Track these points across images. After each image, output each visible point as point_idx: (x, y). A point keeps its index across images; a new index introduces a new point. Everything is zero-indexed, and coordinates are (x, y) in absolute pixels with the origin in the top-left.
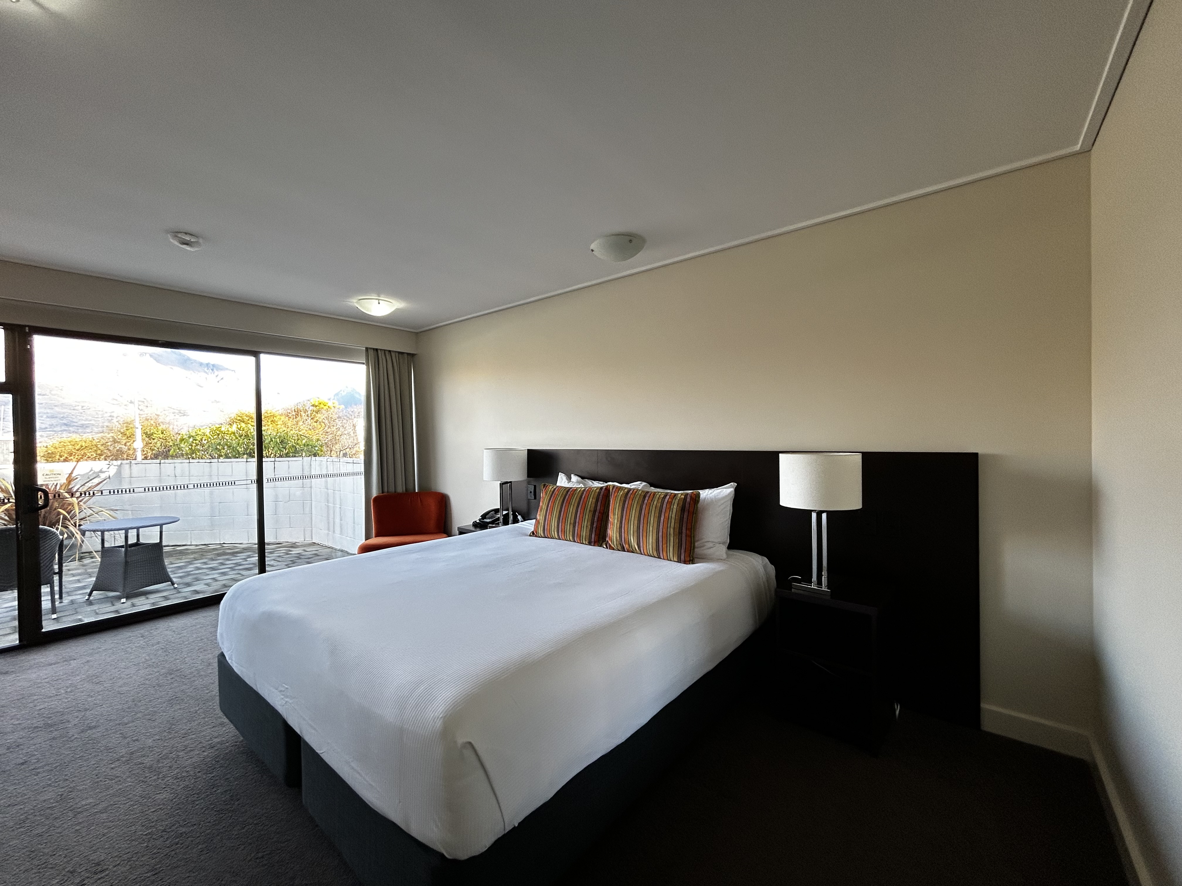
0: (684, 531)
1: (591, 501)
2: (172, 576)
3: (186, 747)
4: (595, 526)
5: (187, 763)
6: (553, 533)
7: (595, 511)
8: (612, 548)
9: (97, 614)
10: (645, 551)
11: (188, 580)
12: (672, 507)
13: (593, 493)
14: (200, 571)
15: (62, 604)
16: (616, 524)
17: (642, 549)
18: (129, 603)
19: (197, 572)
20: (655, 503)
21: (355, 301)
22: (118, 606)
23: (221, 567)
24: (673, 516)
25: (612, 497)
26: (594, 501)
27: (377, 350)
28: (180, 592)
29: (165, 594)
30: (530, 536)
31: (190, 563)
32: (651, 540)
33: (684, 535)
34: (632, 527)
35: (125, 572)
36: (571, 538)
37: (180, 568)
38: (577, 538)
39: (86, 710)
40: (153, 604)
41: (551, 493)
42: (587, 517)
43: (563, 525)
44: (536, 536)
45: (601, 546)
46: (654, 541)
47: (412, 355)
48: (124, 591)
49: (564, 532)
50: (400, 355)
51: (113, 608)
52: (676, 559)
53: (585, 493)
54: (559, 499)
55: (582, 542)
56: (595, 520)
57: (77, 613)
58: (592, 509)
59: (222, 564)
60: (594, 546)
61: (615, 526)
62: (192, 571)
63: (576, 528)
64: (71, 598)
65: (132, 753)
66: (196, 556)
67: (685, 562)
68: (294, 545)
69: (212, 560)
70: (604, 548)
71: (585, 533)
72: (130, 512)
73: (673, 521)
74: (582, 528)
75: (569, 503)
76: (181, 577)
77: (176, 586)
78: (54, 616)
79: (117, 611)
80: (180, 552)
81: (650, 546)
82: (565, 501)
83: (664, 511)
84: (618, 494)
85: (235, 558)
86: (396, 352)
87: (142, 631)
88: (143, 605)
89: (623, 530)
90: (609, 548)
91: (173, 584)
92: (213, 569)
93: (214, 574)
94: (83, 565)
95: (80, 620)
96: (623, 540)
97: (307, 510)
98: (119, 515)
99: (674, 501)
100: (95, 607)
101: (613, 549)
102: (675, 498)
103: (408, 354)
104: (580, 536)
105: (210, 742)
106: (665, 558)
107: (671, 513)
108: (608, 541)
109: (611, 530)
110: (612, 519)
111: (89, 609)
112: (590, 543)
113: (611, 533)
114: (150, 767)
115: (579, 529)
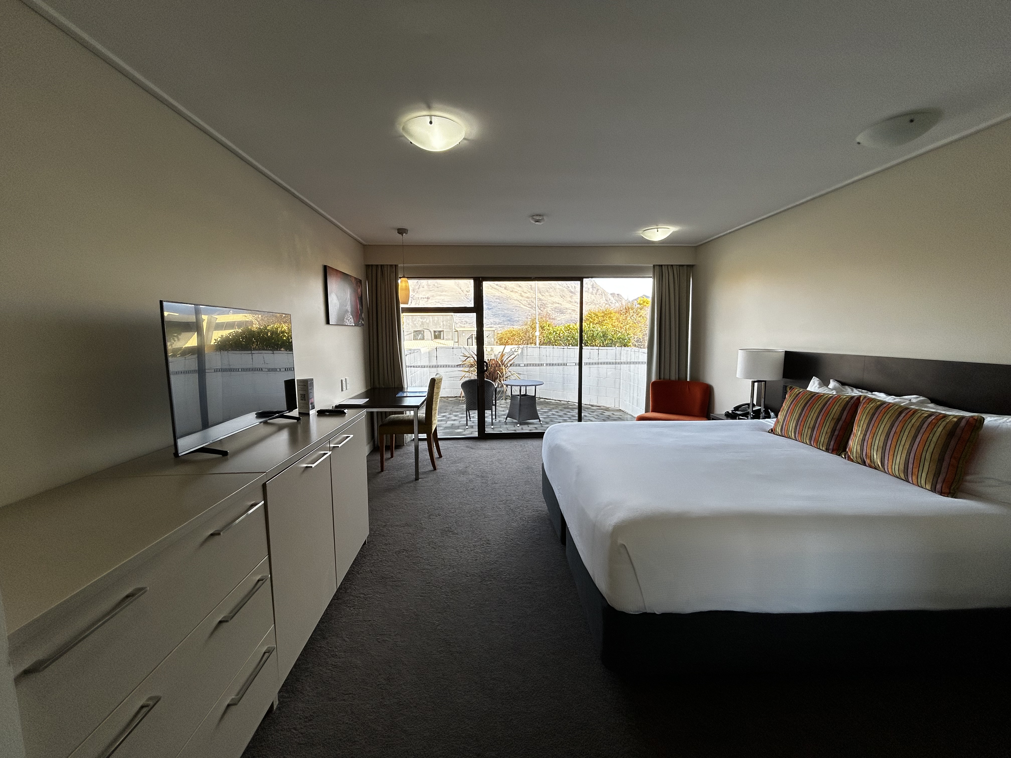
0: (947, 458)
1: (836, 410)
2: (540, 416)
3: (527, 506)
4: (836, 433)
5: (526, 514)
6: (790, 433)
7: (839, 420)
8: (850, 459)
9: (508, 430)
10: (890, 470)
11: (547, 420)
12: (935, 429)
13: (840, 401)
14: (554, 416)
15: (496, 422)
16: (858, 436)
17: (886, 467)
18: (521, 427)
19: (552, 416)
20: (913, 421)
21: (641, 232)
22: (516, 428)
23: (564, 416)
24: (935, 439)
25: (860, 408)
26: (840, 409)
27: (662, 266)
28: (542, 427)
29: (536, 426)
30: (769, 432)
31: (550, 410)
32: (900, 459)
33: (945, 464)
34: (877, 442)
35: (520, 410)
36: (808, 442)
37: (545, 412)
38: (814, 442)
39: (495, 474)
40: (530, 430)
41: (795, 395)
42: (828, 424)
43: (801, 427)
44: (774, 434)
45: (839, 455)
46: (903, 462)
47: (690, 267)
48: (519, 420)
49: (801, 434)
50: (681, 268)
51: (514, 428)
52: (928, 487)
53: (831, 400)
54: (802, 403)
55: (818, 447)
56: (837, 428)
57: (500, 427)
58: (836, 416)
59: (565, 414)
60: (832, 453)
61: (858, 438)
62: (550, 415)
63: (815, 433)
64: (499, 419)
65: (507, 500)
66: (553, 406)
67: (942, 493)
68: (607, 409)
69: (561, 410)
70: (843, 457)
71: (823, 439)
72: (526, 376)
73: (932, 446)
74: (821, 434)
75: (811, 408)
76: (544, 418)
77: (541, 422)
78: (492, 427)
79: (515, 431)
80: (546, 403)
81: (897, 467)
82: (808, 405)
83: (922, 431)
84: (868, 406)
85: (572, 412)
86: (677, 265)
87: (521, 443)
88: (526, 429)
89: (865, 444)
90: (847, 459)
91: (540, 421)
92: (560, 416)
93: (560, 419)
94: (506, 403)
95: (501, 431)
96: (864, 454)
97: (617, 386)
98: (521, 377)
99: (940, 422)
100: (507, 426)
101: (852, 461)
102: (943, 420)
103: (688, 266)
104: (817, 442)
105: (537, 508)
106: (915, 482)
107: (931, 435)
108: (847, 452)
109: (852, 441)
110: (856, 431)
111: (505, 426)
112: (827, 450)
113: (851, 445)
114: (512, 510)
115: (818, 434)
